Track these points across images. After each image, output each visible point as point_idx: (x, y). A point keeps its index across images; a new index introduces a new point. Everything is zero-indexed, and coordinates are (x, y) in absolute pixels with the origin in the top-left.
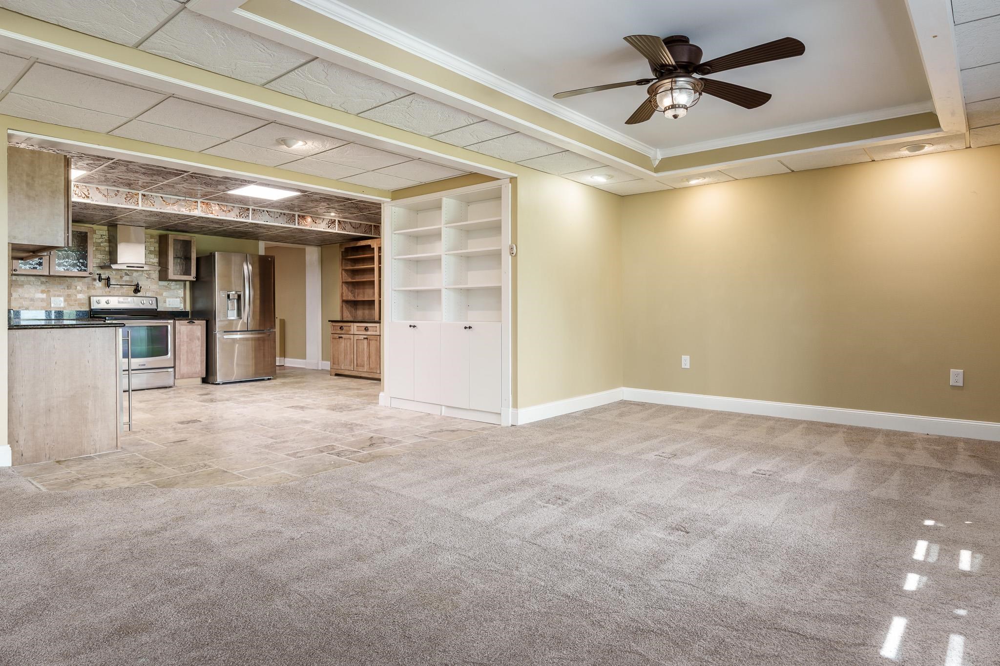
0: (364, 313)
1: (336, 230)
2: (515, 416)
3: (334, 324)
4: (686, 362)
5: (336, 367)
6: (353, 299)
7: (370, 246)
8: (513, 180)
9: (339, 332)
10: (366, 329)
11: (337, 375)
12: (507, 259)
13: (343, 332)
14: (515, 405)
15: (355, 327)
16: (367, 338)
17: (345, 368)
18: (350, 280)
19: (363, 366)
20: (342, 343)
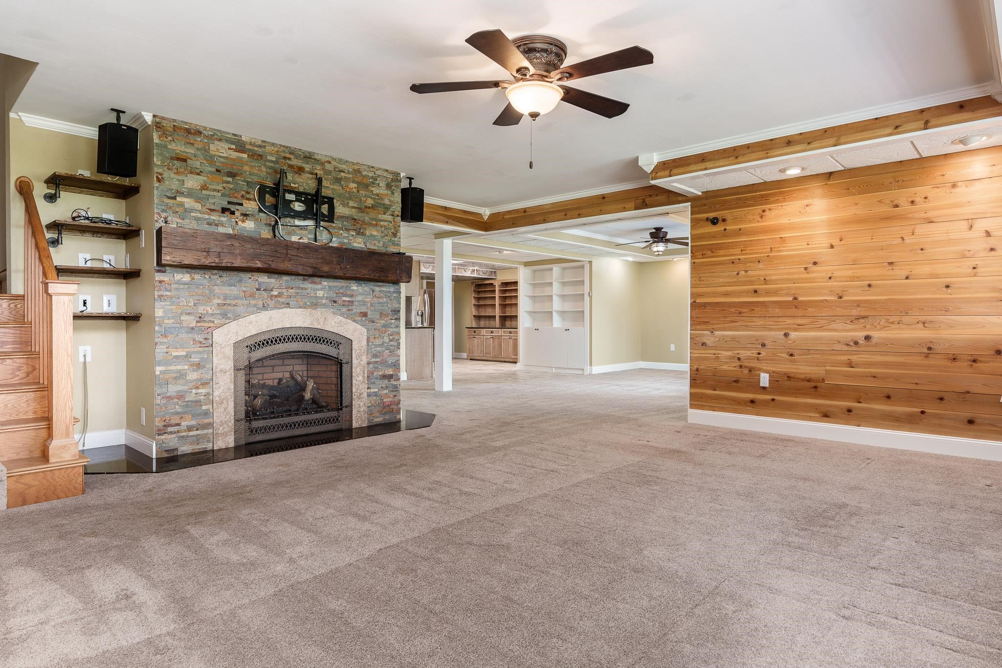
0: (485, 323)
1: (475, 275)
2: (591, 370)
3: (469, 329)
4: (673, 347)
5: (470, 355)
6: (478, 315)
7: (493, 284)
8: (590, 262)
9: (474, 334)
10: (492, 332)
11: (471, 359)
12: (587, 298)
13: (476, 334)
14: (591, 365)
15: (485, 331)
16: (492, 338)
17: (476, 354)
18: (477, 304)
19: (490, 354)
20: (476, 340)
